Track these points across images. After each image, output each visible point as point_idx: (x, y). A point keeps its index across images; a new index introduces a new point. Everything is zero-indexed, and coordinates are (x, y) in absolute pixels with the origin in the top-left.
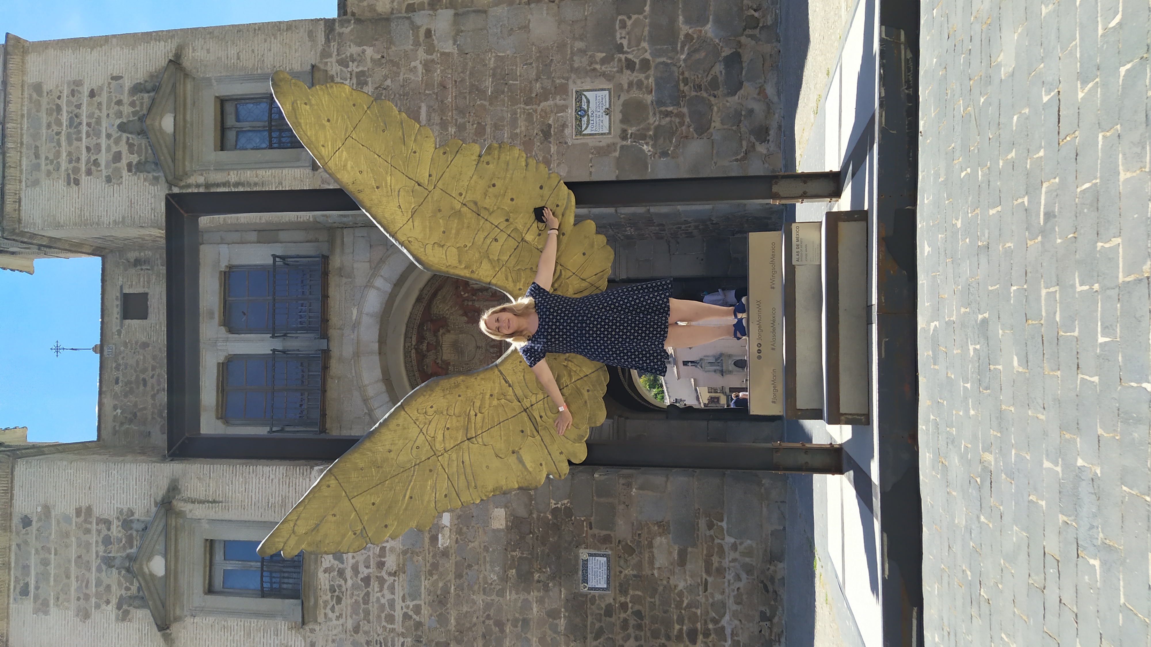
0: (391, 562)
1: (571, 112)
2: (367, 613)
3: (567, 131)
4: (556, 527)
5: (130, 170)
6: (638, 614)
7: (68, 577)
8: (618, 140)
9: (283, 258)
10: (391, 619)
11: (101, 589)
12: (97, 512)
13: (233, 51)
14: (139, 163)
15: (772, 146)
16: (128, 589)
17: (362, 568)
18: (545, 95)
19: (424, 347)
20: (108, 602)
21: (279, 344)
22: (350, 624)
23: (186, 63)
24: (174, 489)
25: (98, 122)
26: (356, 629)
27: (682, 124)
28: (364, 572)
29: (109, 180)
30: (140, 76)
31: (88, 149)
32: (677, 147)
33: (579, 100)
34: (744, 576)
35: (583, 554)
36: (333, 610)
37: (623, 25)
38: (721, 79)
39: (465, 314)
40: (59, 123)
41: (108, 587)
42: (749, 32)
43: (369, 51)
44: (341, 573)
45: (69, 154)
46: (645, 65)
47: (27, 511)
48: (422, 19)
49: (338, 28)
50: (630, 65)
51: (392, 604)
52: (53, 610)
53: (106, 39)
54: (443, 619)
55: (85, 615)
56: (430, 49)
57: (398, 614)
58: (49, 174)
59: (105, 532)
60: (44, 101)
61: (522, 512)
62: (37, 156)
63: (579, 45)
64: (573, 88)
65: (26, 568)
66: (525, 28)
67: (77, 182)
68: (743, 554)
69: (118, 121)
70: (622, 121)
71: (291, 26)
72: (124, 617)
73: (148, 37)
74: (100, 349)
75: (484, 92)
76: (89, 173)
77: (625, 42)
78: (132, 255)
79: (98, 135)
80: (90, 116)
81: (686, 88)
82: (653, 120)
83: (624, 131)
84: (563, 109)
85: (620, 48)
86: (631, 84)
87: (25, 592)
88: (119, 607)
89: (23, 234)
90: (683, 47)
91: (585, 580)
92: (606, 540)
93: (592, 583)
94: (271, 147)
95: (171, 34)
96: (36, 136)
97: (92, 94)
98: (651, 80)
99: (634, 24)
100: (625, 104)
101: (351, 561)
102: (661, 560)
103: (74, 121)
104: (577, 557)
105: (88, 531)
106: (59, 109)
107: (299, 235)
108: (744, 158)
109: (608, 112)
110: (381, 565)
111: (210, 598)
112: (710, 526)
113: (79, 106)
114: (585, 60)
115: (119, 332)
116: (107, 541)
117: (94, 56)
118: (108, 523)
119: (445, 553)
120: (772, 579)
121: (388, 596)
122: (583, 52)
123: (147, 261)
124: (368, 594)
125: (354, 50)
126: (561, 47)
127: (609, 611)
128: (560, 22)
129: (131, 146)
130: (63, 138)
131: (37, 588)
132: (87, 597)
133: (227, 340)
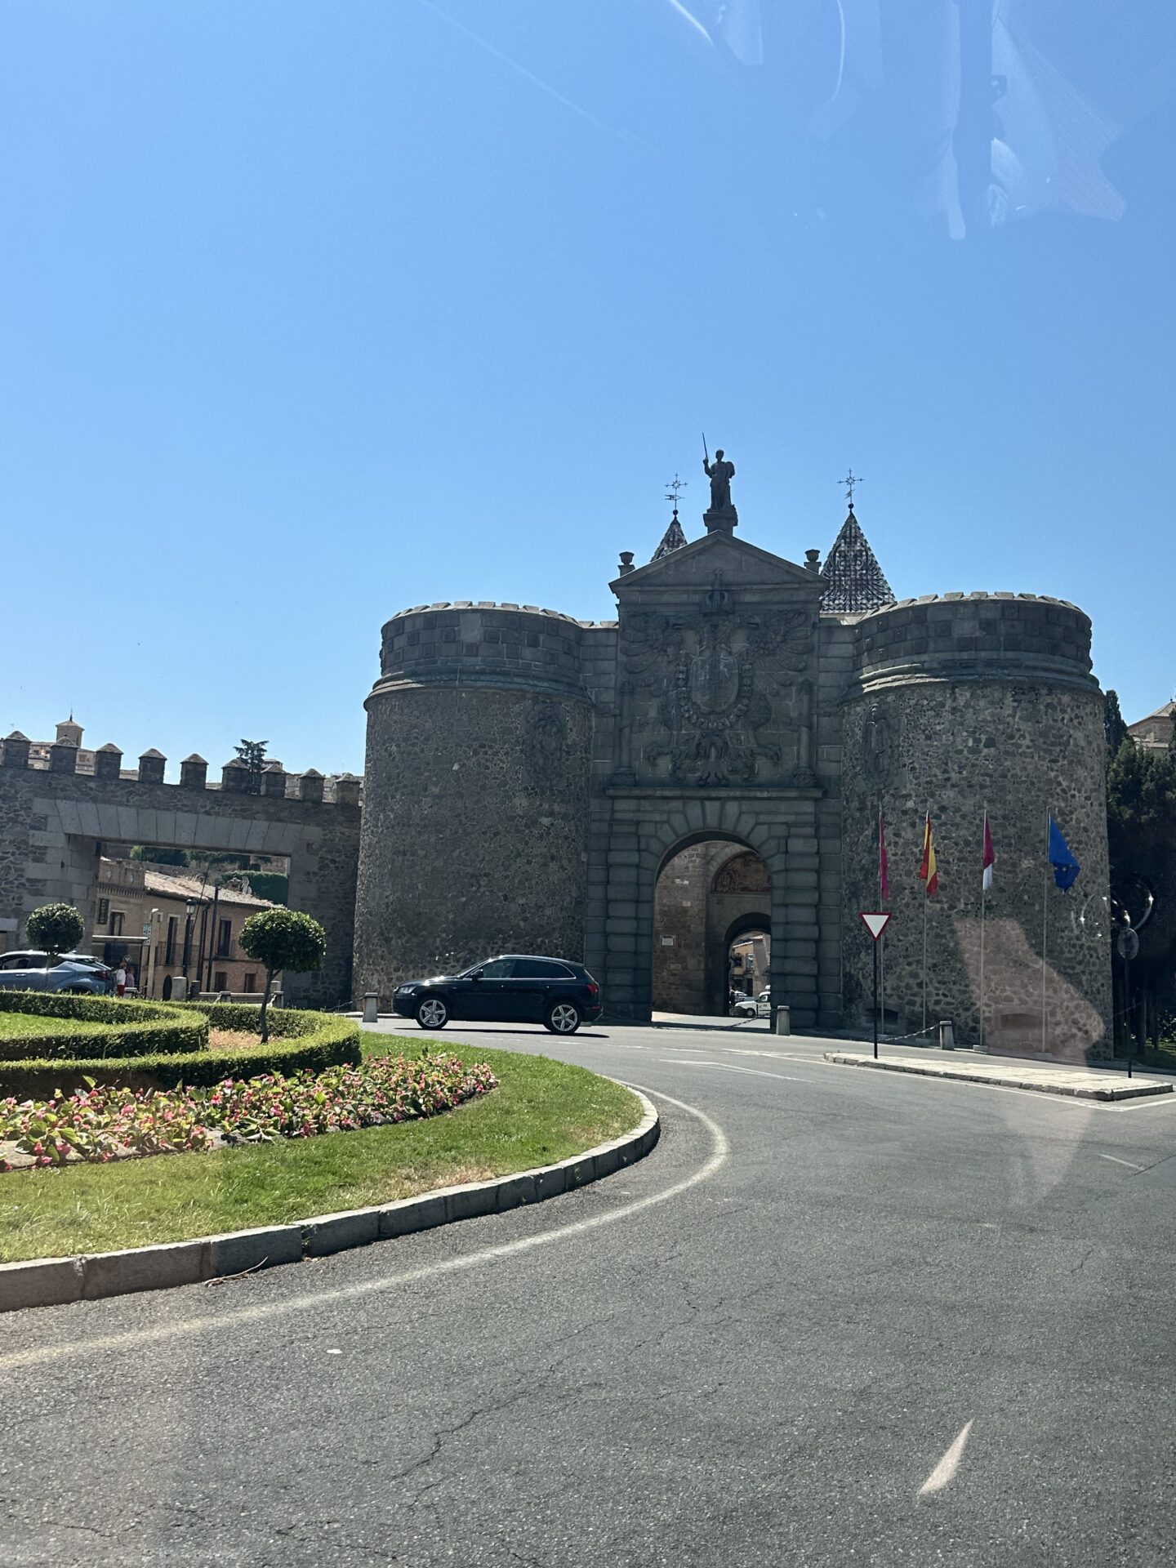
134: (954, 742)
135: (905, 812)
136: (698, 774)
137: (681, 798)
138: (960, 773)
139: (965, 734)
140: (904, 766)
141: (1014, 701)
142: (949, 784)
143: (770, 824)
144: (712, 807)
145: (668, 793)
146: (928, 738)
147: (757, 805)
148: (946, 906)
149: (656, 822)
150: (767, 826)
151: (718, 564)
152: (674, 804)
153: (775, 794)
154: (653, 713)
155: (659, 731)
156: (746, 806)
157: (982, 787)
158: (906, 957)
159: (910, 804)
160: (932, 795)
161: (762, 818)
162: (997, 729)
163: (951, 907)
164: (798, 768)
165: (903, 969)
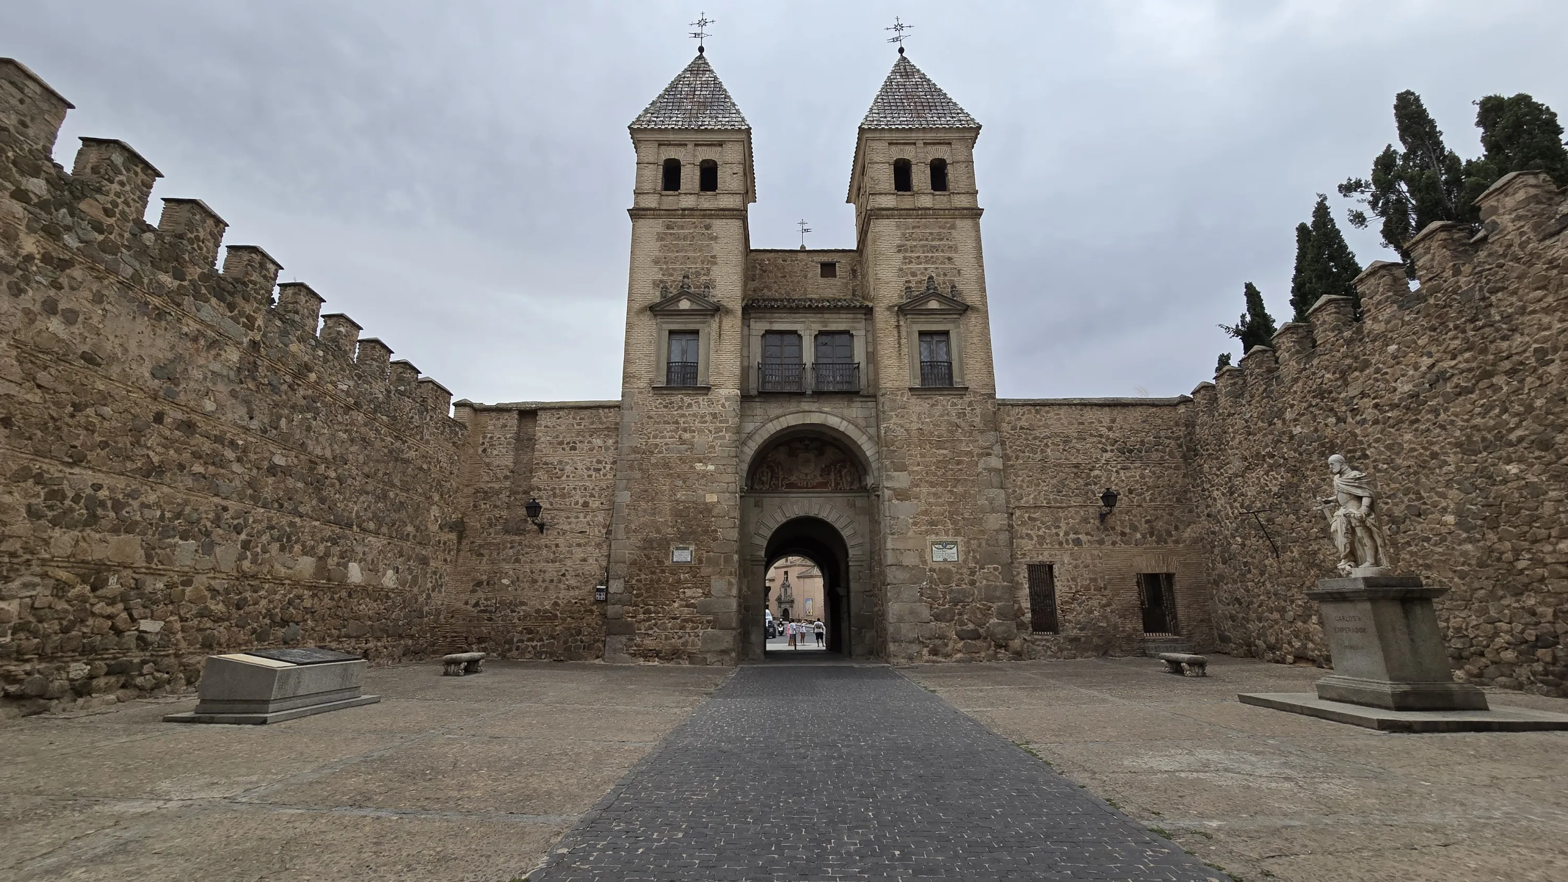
0: (687, 436)
1: (945, 538)
2: (659, 423)
3: (933, 536)
4: (706, 532)
5: (906, 282)
6: (659, 580)
7: (677, 252)
8: (929, 566)
9: (858, 367)
10: (655, 437)
11: (671, 271)
12: (714, 268)
13: (975, 340)
14: (910, 288)
15: (926, 658)
16: (671, 286)
17: (683, 420)
18: (955, 523)
19: (807, 442)
20: (663, 275)
21: (809, 366)
22: (652, 413)
23: (969, 312)
24: (728, 312)
25: (933, 263)
26: (650, 417)
27: (939, 604)
28: (681, 420)
29: (901, 270)
30: (960, 287)
31: (918, 257)
32: (926, 602)
33: (952, 543)
34: (681, 641)
35: (692, 548)
36: (660, 403)
37: (996, 569)
38: (965, 627)
39: (826, 466)
40: (932, 240)
41: (672, 275)
42: (993, 643)
43: (978, 419)
44: (680, 408)
45: (915, 246)
46: (973, 583)
47: (714, 228)
48: (997, 449)
49: (990, 401)
50: (973, 573)
51: (662, 437)
52: (659, 244)
53: (982, 266)
54: (655, 466)
55: (656, 262)
56: (981, 455)
57: (658, 441)
58: (904, 234)
59: (703, 272)
60: (946, 231)
61: (715, 512)
62: (914, 228)
63: (984, 544)
64: (959, 539)
65: (682, 228)
66: (994, 510)
67: (899, 251)
68: (693, 641)
69: (934, 275)
70: (940, 569)
71: (991, 374)
72: (655, 284)
73: (983, 290)
74: (803, 250)
75: (955, 487)
76: (905, 258)
77: (986, 571)
78: (858, 268)
79: (926, 262)
80: (937, 258)
81: (959, 607)
82: (941, 587)
83: (934, 571)
84: (947, 534)
85: (982, 568)
86: (961, 574)
87: (668, 227)
88: (661, 281)
89: (869, 220)
90: (984, 605)
91: (677, 549)
92: (700, 561)
93: (676, 553)
94: (921, 362)
95: (985, 304)
96: (926, 227)
97: (950, 259)
98: (964, 586)
99: (997, 577)
100: (950, 571)
101: (687, 413)
102: (689, 593)
103: (936, 249)
104: (689, 544)
105: (703, 263)
106: (941, 239)
107: (871, 377)
108: (920, 642)
109: (945, 560)
110: (685, 430)
111: (667, 333)
112: (708, 621)
113: (943, 251)
114: (974, 547)
115: (813, 261)
116: (698, 274)
117: (971, 258)
118: (708, 274)
119: (692, 467)
120: (679, 657)
121: (668, 435)
122: (980, 546)
123: (855, 276)
124: (669, 423)
125: (978, 411)
126: (983, 532)
127: (660, 562)
128: (997, 531)
129: (920, 282)
130: (924, 242)
131: (671, 234)
132: (666, 263)
133: (810, 335)
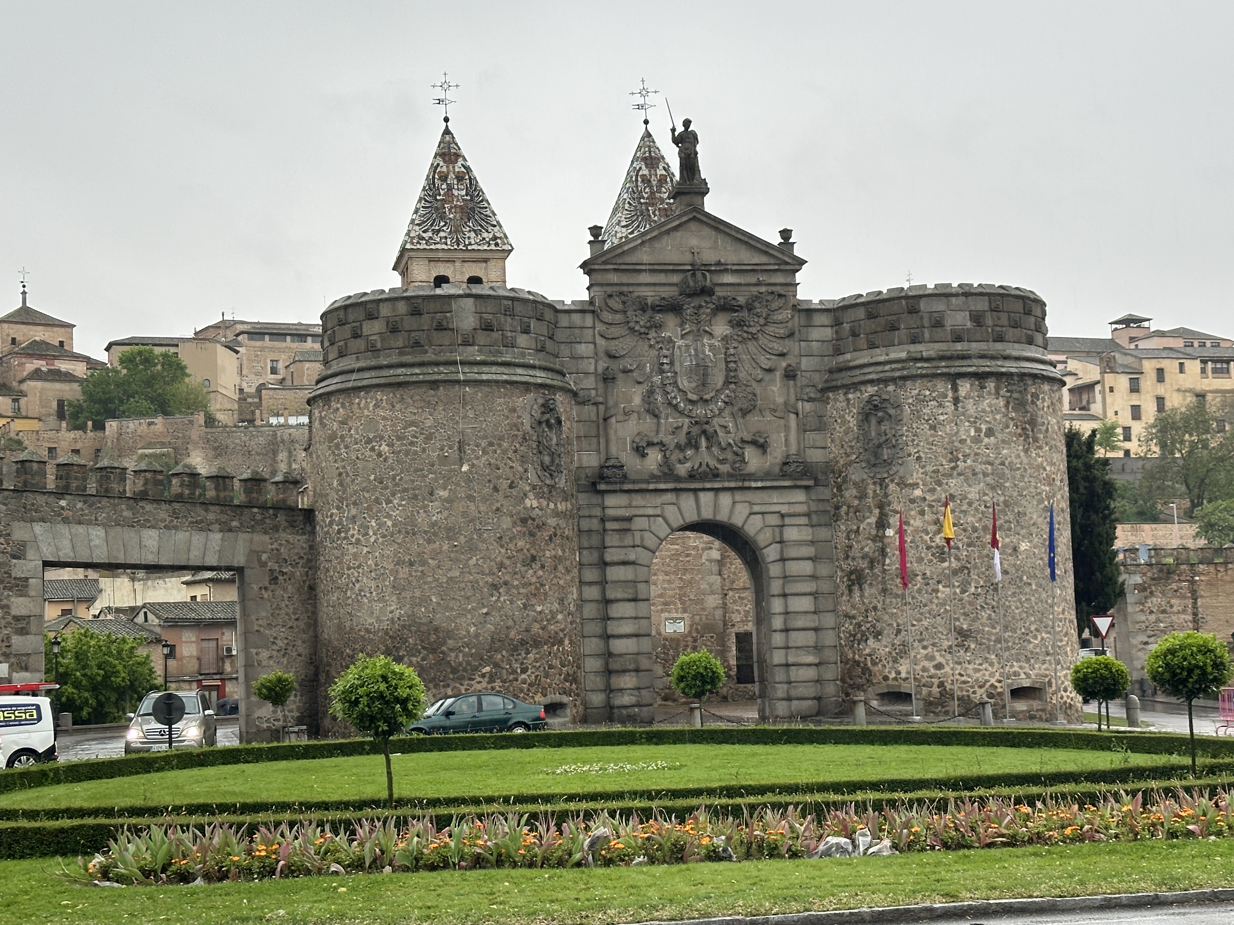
134: (957, 432)
135: (912, 501)
136: (688, 465)
137: (675, 490)
138: (965, 462)
139: (967, 424)
140: (909, 455)
141: (1008, 391)
142: (955, 473)
143: (763, 513)
144: (706, 498)
145: (662, 486)
146: (933, 428)
147: (749, 496)
148: (958, 591)
149: (649, 516)
150: (760, 516)
151: (694, 242)
152: (669, 497)
153: (768, 484)
154: (637, 400)
155: (645, 419)
156: (739, 496)
157: (985, 475)
158: (920, 641)
159: (918, 493)
160: (939, 484)
161: (756, 508)
162: (995, 419)
163: (963, 591)
164: (788, 456)
165: (919, 653)
